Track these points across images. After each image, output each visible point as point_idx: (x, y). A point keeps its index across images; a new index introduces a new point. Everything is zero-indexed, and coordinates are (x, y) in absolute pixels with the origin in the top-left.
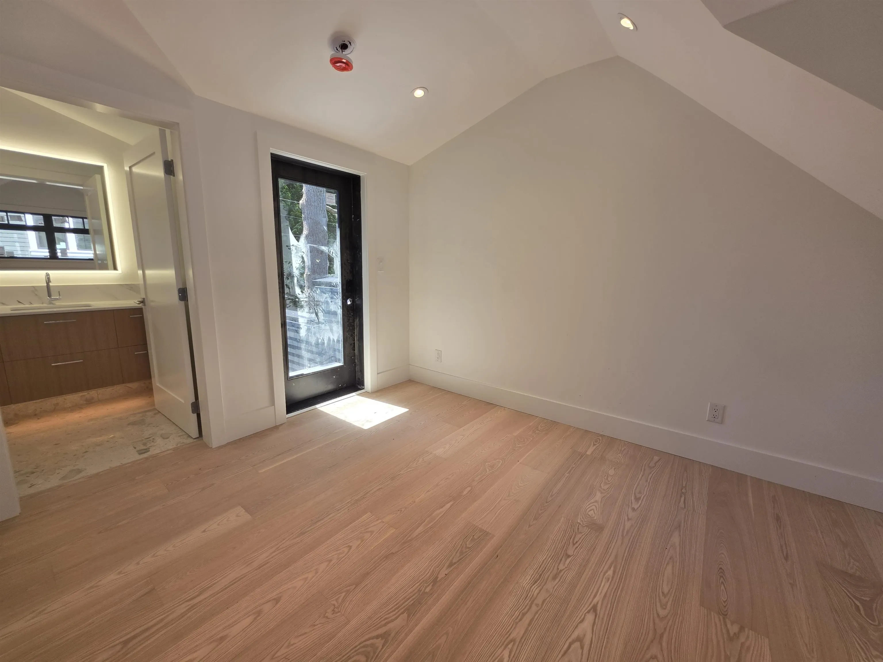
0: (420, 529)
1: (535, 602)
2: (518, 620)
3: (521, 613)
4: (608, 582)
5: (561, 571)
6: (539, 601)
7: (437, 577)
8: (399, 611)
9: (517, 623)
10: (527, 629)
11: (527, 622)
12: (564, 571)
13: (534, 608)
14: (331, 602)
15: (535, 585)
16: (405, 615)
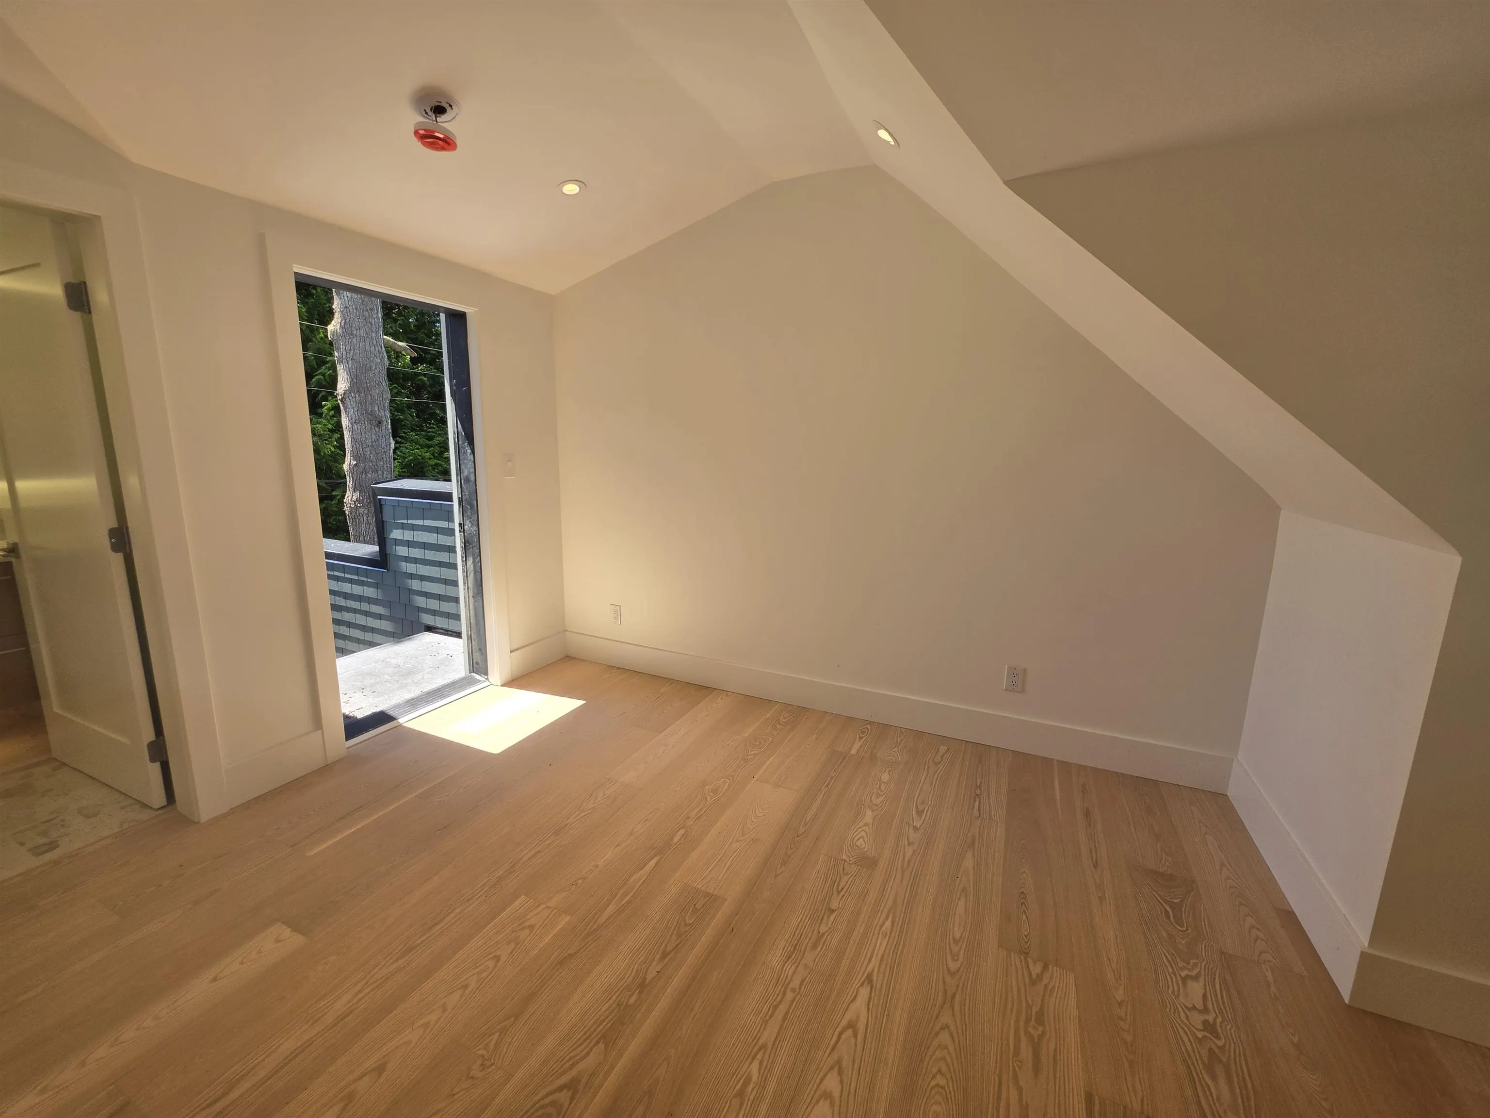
0: (611, 909)
1: (791, 986)
2: (767, 1018)
3: (771, 1007)
4: (885, 939)
5: (823, 935)
6: (796, 984)
7: (645, 978)
8: (590, 1042)
9: (767, 1022)
10: (781, 1026)
11: (780, 1017)
12: (827, 933)
13: (790, 995)
14: (477, 1053)
15: (789, 962)
16: (601, 1046)
